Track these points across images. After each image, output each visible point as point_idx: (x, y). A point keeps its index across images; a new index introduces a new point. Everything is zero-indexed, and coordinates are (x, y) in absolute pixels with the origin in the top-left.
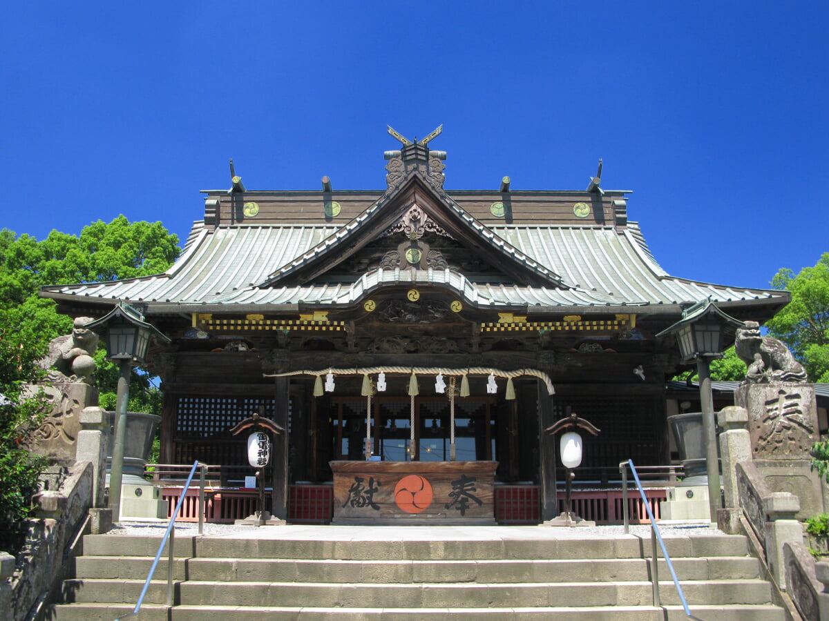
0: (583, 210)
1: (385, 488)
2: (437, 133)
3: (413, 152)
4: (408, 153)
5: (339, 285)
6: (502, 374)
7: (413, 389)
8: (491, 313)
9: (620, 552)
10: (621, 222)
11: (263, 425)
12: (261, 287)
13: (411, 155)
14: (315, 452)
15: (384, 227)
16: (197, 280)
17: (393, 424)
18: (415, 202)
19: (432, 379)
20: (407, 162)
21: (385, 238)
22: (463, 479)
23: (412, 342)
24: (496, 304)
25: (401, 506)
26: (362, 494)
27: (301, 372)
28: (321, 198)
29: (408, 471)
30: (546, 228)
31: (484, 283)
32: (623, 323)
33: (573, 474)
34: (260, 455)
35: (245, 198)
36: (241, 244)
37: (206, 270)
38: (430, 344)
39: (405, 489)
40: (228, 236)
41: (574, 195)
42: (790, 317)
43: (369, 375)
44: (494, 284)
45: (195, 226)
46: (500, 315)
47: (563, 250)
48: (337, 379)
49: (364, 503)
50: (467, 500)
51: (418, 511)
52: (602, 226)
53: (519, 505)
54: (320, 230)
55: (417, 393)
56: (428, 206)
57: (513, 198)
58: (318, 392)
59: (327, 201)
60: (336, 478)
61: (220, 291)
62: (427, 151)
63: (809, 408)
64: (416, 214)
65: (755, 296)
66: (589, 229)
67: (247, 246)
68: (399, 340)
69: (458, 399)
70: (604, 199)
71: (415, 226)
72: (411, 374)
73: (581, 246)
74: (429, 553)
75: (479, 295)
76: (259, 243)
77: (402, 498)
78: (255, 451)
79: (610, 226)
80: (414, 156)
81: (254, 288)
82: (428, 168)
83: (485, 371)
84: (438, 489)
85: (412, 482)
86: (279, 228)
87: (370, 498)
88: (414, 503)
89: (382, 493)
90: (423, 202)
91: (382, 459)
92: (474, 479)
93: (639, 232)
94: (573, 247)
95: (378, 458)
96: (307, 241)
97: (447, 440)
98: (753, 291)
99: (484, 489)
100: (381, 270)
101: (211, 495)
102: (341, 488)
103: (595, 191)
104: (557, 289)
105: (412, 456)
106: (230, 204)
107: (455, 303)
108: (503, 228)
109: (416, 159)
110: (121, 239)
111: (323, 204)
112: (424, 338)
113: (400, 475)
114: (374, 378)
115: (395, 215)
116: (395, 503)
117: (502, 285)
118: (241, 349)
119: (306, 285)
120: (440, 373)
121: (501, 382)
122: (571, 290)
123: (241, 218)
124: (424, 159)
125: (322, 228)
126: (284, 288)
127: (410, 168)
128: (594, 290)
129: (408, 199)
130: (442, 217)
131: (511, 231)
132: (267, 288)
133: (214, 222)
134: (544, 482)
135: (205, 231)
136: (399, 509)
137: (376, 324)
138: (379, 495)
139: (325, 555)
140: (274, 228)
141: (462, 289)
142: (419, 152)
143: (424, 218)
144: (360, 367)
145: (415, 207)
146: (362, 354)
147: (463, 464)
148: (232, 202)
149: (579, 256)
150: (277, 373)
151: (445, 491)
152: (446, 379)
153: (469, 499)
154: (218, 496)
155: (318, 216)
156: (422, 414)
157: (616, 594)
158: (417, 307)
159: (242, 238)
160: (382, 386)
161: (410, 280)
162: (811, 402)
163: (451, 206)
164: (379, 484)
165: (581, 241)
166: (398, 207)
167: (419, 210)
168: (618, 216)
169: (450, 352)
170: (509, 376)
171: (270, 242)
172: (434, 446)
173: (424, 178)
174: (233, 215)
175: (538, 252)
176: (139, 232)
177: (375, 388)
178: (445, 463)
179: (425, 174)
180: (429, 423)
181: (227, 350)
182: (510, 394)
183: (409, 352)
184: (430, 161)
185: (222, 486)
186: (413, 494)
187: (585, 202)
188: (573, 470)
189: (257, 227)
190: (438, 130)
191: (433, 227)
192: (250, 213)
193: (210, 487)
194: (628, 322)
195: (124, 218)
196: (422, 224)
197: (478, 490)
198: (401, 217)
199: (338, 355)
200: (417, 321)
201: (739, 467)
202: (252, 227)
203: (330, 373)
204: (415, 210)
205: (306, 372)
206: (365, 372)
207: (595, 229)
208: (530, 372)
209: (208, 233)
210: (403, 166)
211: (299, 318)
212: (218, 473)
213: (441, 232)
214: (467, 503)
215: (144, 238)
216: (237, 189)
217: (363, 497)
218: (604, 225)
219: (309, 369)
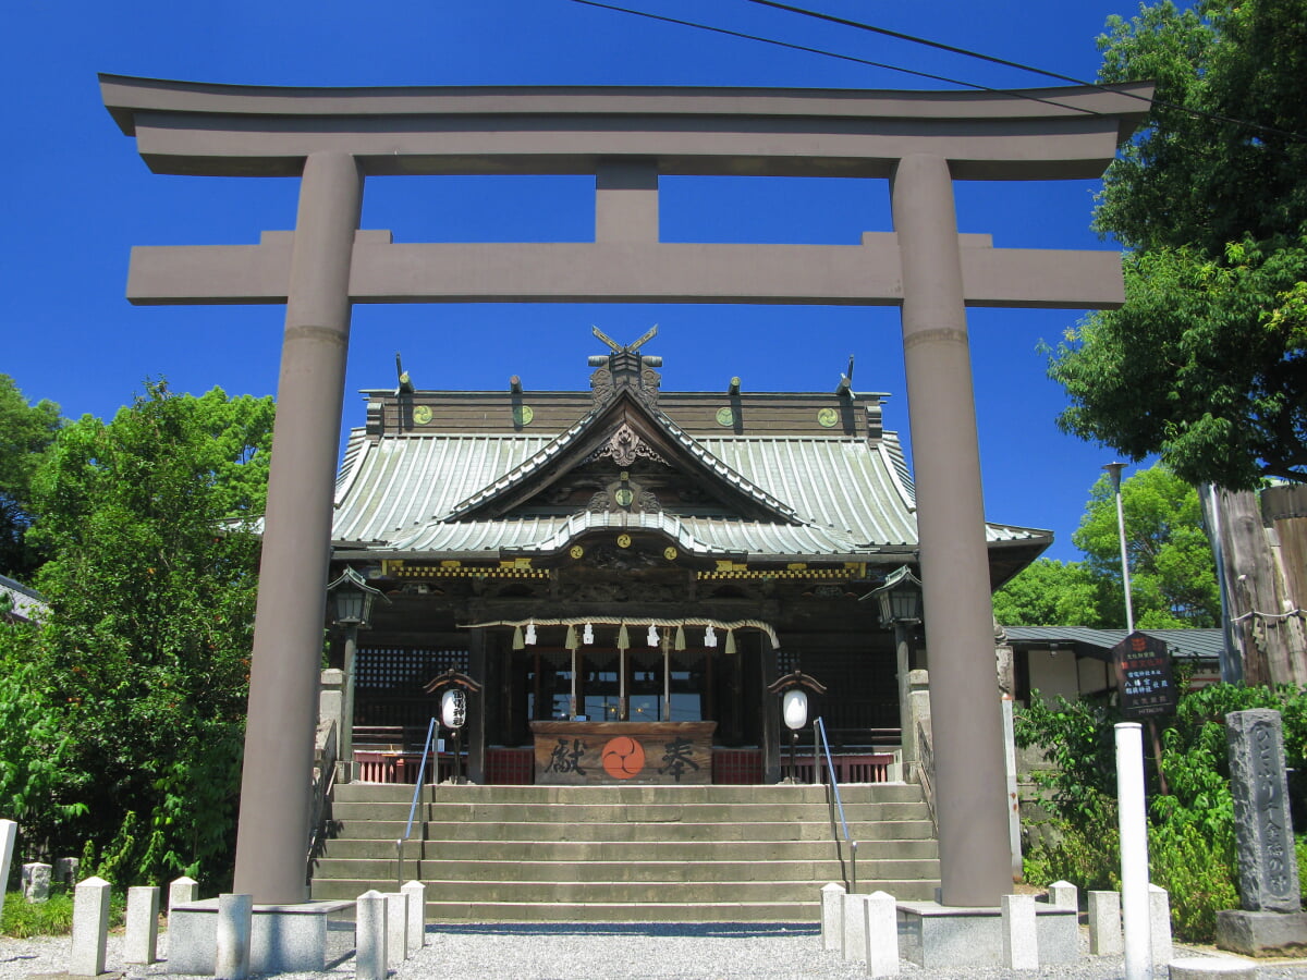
0: (829, 417)
1: (592, 751)
2: (651, 335)
3: (623, 361)
4: (617, 363)
5: (537, 519)
6: (722, 626)
7: (623, 642)
8: (709, 561)
9: (809, 798)
10: (876, 434)
11: (460, 682)
12: (447, 522)
13: (620, 365)
14: (510, 712)
15: (589, 450)
16: (370, 511)
17: (597, 677)
18: (625, 421)
19: (644, 631)
20: (616, 374)
21: (590, 463)
22: (678, 741)
23: (622, 589)
24: (714, 551)
25: (609, 771)
26: (567, 757)
27: (498, 623)
28: (509, 401)
29: (616, 732)
30: (784, 440)
31: (704, 517)
32: (853, 571)
33: (796, 736)
34: (456, 714)
35: (415, 401)
36: (414, 459)
37: (377, 497)
38: (642, 591)
39: (613, 752)
40: (397, 450)
41: (819, 400)
42: (1108, 539)
43: (574, 626)
44: (716, 517)
45: (353, 434)
46: (718, 562)
47: (802, 470)
48: (539, 631)
49: (568, 768)
50: (682, 765)
51: (628, 776)
52: (852, 437)
53: (740, 771)
54: (509, 442)
55: (627, 647)
56: (640, 426)
57: (744, 402)
58: (518, 645)
59: (517, 406)
60: (538, 740)
61: (400, 526)
62: (639, 359)
63: (1006, 670)
64: (626, 436)
65: (1012, 535)
66: (836, 441)
67: (421, 463)
68: (607, 587)
69: (672, 652)
70: (856, 404)
71: (625, 450)
72: (621, 625)
73: (824, 464)
74: (641, 798)
75: (695, 541)
76: (435, 459)
77: (610, 762)
78: (450, 709)
79: (863, 438)
80: (624, 366)
81: (439, 523)
82: (640, 380)
83: (702, 622)
84: (649, 753)
85: (621, 745)
86: (457, 438)
87: (575, 762)
88: (623, 768)
89: (589, 756)
90: (635, 422)
91: (588, 718)
92: (690, 741)
93: (897, 445)
94: (814, 466)
95: (583, 718)
96: (493, 457)
97: (661, 697)
98: (1012, 529)
99: (700, 752)
100: (588, 513)
101: (393, 760)
102: (542, 751)
103: (844, 393)
104: (789, 525)
105: (622, 716)
106: (396, 408)
107: (669, 549)
108: (731, 440)
109: (627, 369)
110: (222, 424)
111: (511, 409)
112: (636, 585)
113: (608, 737)
114: (580, 629)
115: (602, 437)
116: (602, 768)
117: (725, 520)
118: (421, 591)
119: (499, 519)
120: (653, 624)
121: (720, 634)
122: (804, 526)
123: (410, 426)
124: (636, 369)
125: (510, 439)
126: (474, 523)
127: (620, 380)
128: (831, 526)
129: (617, 418)
130: (656, 440)
131: (740, 444)
132: (454, 522)
133: (376, 431)
134: (767, 745)
135: (368, 443)
136: (607, 774)
137: (582, 569)
138: (585, 758)
139: (550, 800)
140: (451, 438)
141: (676, 535)
142: (630, 362)
143: (635, 441)
144: (565, 617)
145: (624, 427)
146: (566, 602)
147: (678, 724)
148: (399, 405)
149: (820, 479)
150: (472, 624)
151: (658, 754)
152: (660, 631)
153: (685, 764)
154: (401, 761)
155: (505, 424)
156: (633, 666)
157: (800, 830)
158: (628, 553)
159: (414, 452)
160: (588, 638)
161: (620, 525)
162: (1008, 664)
163: (667, 426)
164: (585, 746)
165: (824, 457)
166: (605, 427)
167: (630, 431)
168: (871, 426)
169: (665, 600)
170: (729, 627)
171: (449, 459)
172: (646, 705)
173: (636, 394)
174: (400, 423)
175: (772, 473)
176: (243, 412)
177: (581, 640)
178: (658, 723)
179: (636, 389)
180: (639, 676)
181: (405, 593)
182: (730, 648)
183: (619, 600)
184: (643, 372)
185: (405, 750)
186: (623, 758)
187: (832, 407)
188: (797, 731)
189: (431, 438)
190: (652, 331)
191: (645, 451)
192: (422, 419)
193: (392, 752)
194: (858, 571)
195: (221, 391)
196: (633, 447)
197: (695, 753)
198: (609, 439)
199: (539, 602)
200: (629, 569)
201: (919, 724)
202: (425, 438)
203: (531, 625)
204: (625, 432)
205: (504, 623)
206: (570, 623)
207: (843, 441)
208: (750, 623)
209: (371, 446)
210: (611, 379)
211: (499, 565)
212: (400, 736)
213: (655, 457)
214: (682, 768)
215: (251, 420)
216: (406, 389)
217: (568, 762)
218: (855, 436)
219: (507, 619)
